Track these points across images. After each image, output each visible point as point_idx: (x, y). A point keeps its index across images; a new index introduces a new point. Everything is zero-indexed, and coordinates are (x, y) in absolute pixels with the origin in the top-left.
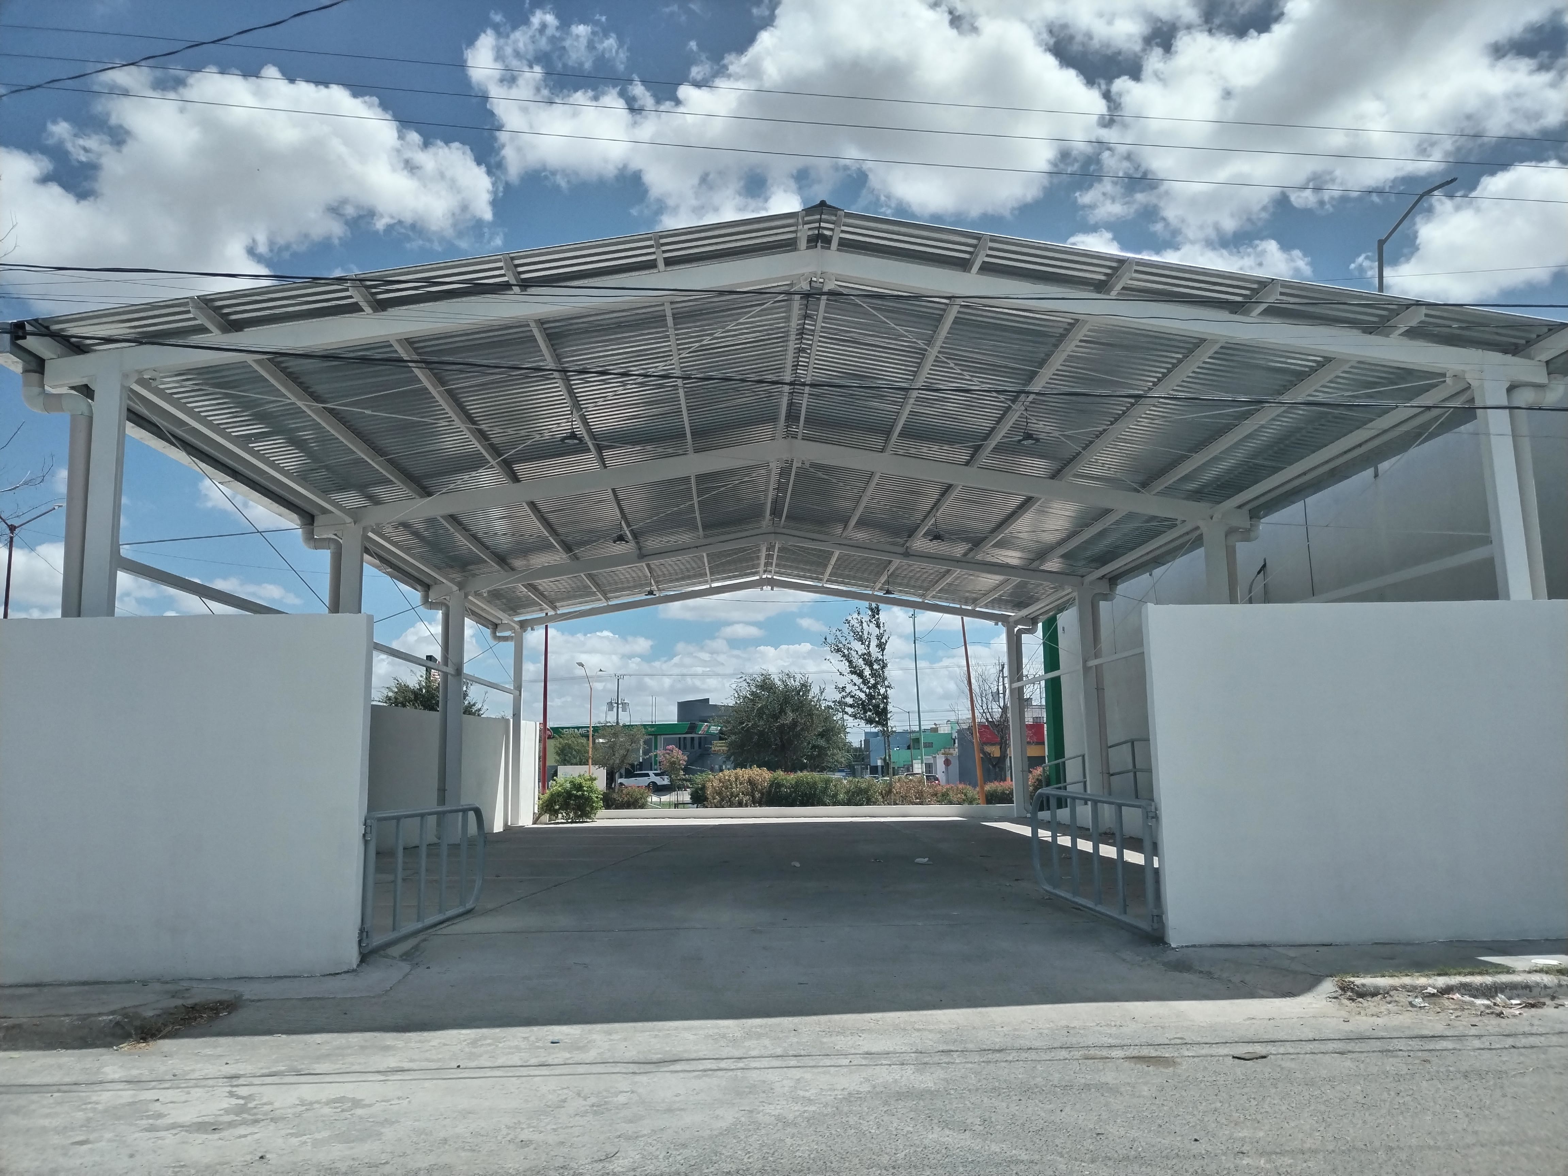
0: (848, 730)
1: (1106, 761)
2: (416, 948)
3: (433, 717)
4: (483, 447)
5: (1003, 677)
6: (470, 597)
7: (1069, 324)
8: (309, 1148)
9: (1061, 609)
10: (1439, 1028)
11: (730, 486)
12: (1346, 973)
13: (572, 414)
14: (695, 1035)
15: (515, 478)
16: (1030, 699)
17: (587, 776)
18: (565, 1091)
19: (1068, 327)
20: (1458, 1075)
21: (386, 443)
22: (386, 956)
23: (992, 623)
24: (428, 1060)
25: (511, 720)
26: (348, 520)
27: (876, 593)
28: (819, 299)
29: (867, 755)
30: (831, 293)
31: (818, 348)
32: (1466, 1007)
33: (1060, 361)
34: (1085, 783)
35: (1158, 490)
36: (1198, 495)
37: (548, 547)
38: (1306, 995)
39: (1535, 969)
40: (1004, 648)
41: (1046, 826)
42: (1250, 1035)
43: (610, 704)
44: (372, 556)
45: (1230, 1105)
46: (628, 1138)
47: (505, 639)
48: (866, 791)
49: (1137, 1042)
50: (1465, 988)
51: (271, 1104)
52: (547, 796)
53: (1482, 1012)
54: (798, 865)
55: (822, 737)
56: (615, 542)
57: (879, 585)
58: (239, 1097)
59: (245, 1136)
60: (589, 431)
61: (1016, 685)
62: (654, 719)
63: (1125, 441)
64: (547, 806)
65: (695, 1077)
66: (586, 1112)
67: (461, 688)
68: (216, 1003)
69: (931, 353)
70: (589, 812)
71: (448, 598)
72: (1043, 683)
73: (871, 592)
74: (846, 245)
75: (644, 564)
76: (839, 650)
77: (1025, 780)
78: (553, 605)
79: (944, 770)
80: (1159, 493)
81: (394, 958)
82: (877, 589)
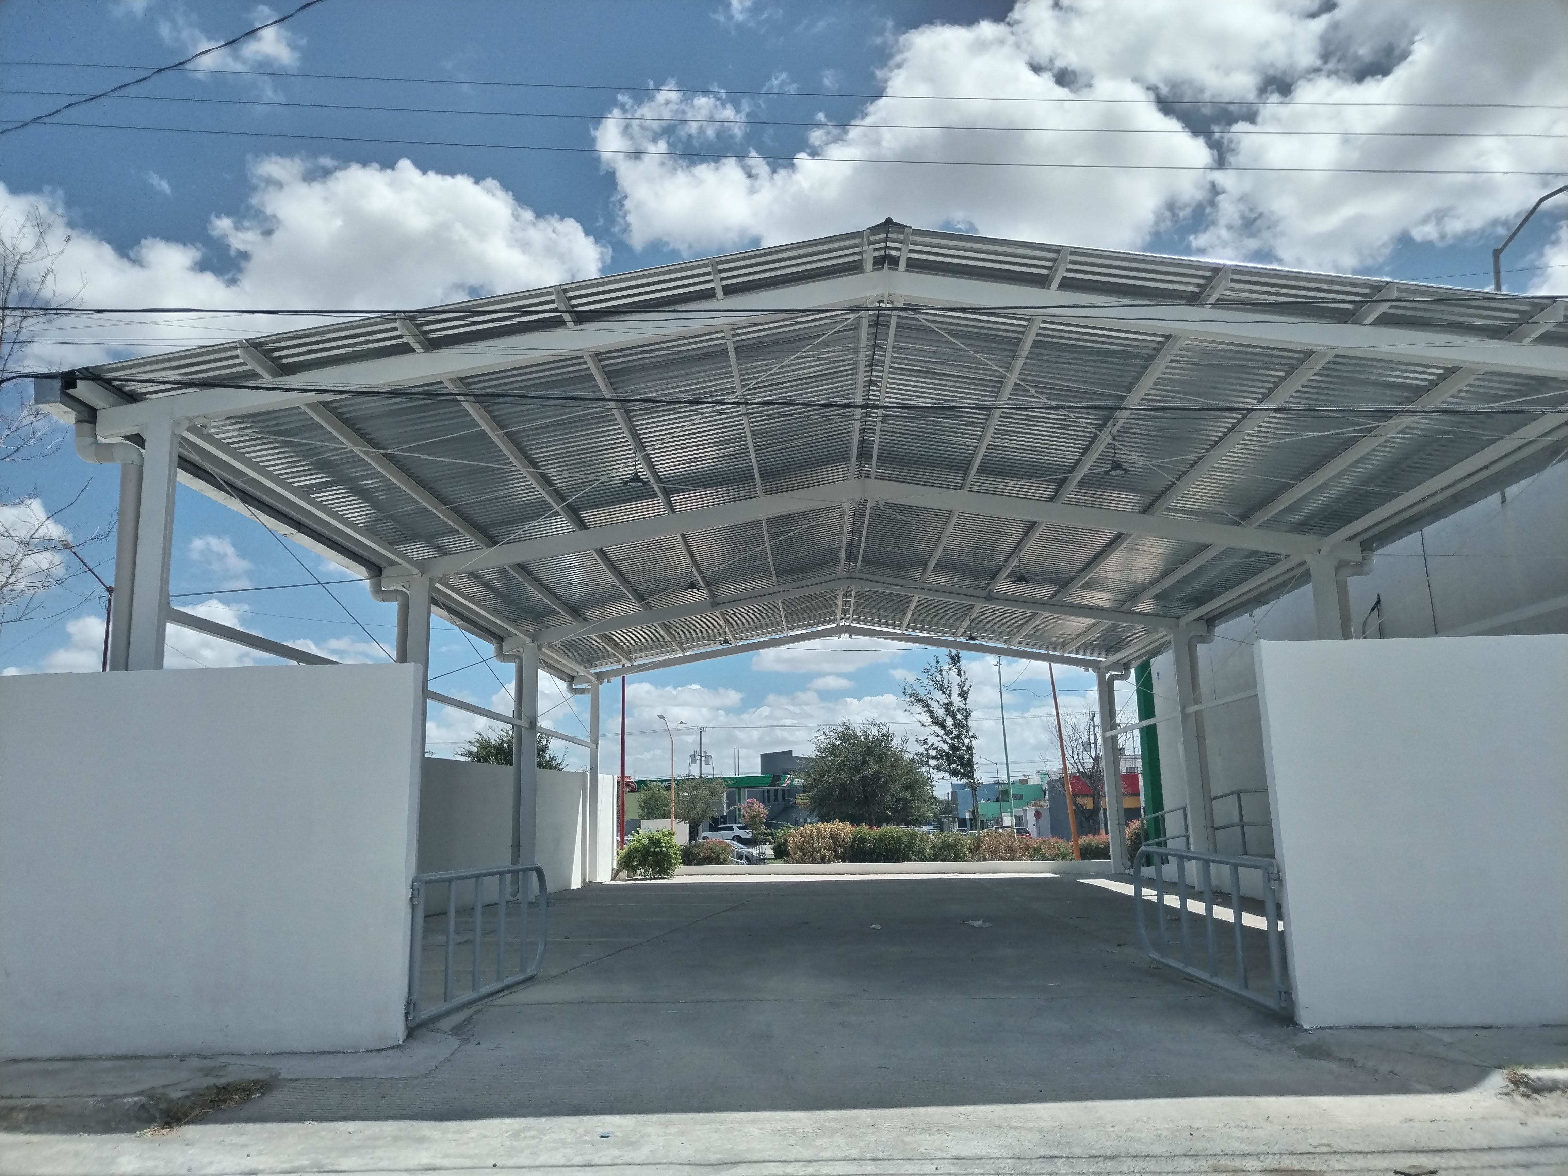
0: (934, 784)
1: (1210, 814)
2: (469, 1020)
3: (510, 771)
4: (547, 492)
5: (1094, 726)
6: (543, 649)
7: (1159, 343)
9: (1155, 653)
11: (800, 530)
13: (636, 457)
15: (582, 525)
16: (1123, 749)
17: (667, 830)
19: (1157, 346)
21: (450, 491)
22: (436, 1031)
23: (1082, 669)
24: (463, 1156)
25: (589, 774)
26: (415, 571)
27: (958, 640)
29: (954, 808)
31: (889, 380)
33: (1150, 384)
34: (1188, 838)
35: (1259, 523)
36: (1303, 527)
37: (621, 597)
40: (1095, 695)
41: (1151, 884)
43: (693, 757)
44: (441, 607)
47: (582, 691)
48: (953, 846)
52: (623, 852)
54: (878, 927)
55: (907, 790)
56: (686, 590)
57: (961, 631)
60: (655, 474)
61: (1109, 734)
62: (734, 772)
63: (1221, 470)
64: (625, 862)
67: (538, 742)
68: (250, 1083)
69: (1010, 380)
70: (668, 869)
71: (521, 650)
72: (1137, 732)
73: (952, 639)
74: (914, 265)
75: (718, 613)
76: (920, 701)
77: (1122, 833)
78: (629, 657)
79: (1035, 822)
80: (1260, 526)
81: (444, 1032)
82: (959, 635)
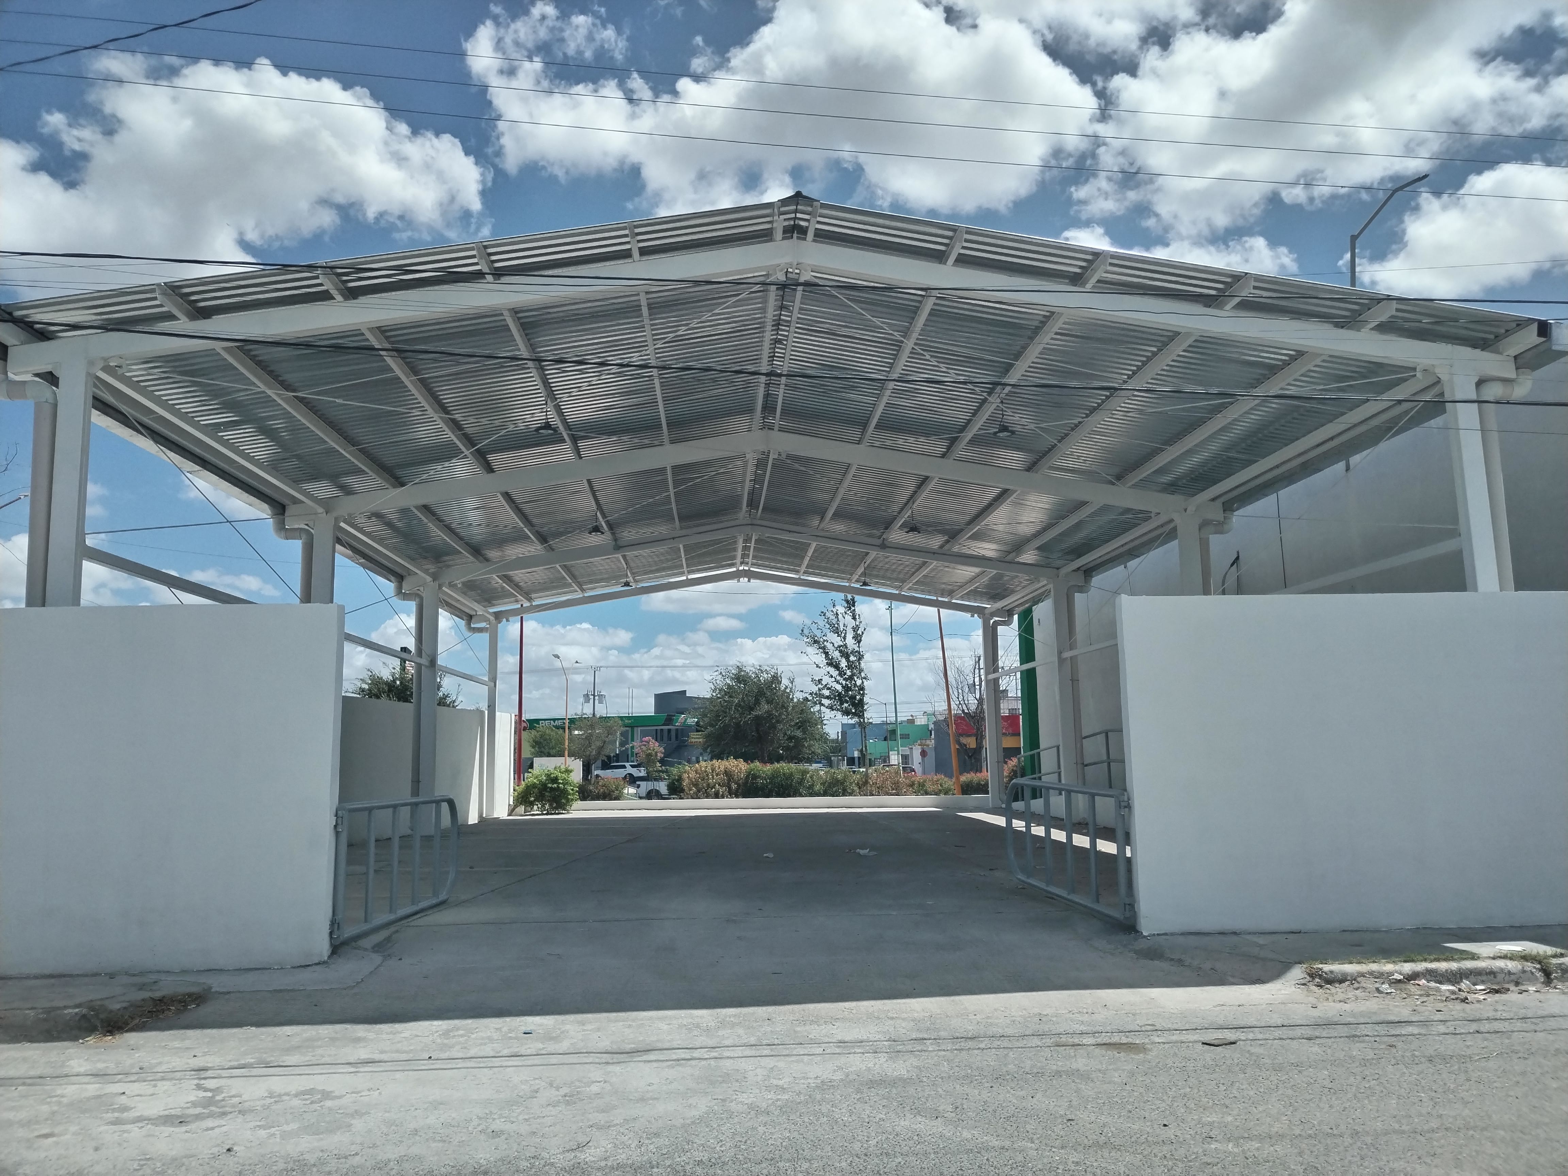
0: (825, 722)
1: (1080, 752)
2: (388, 939)
3: (407, 708)
4: (457, 437)
5: (979, 669)
6: (444, 588)
7: (1045, 316)
8: (278, 1140)
9: (1036, 601)
10: (1405, 1013)
11: (705, 477)
12: (1315, 959)
13: (546, 404)
14: (669, 1024)
15: (489, 468)
16: (1006, 691)
17: (563, 768)
18: (537, 1081)
19: (1044, 319)
20: (1423, 1060)
21: (358, 433)
22: (358, 948)
23: (968, 615)
24: (397, 1051)
25: (486, 712)
26: (320, 510)
27: (852, 585)
28: (795, 290)
29: (844, 746)
30: (807, 284)
31: (794, 340)
32: (1432, 993)
33: (1036, 354)
34: (1060, 774)
35: (1133, 482)
36: (1172, 487)
37: (523, 538)
38: (1275, 981)
39: (1499, 955)
40: (980, 639)
41: (1020, 816)
42: (1220, 1021)
43: (586, 696)
44: (345, 547)
45: (1199, 1091)
46: (600, 1128)
47: (480, 630)
48: (841, 783)
49: (1109, 1029)
50: (1431, 975)
51: (240, 1096)
52: (522, 787)
53: (1447, 998)
54: (771, 855)
55: (799, 728)
56: (590, 533)
57: (856, 577)
58: (206, 1090)
59: (212, 1129)
60: (564, 421)
61: (992, 677)
62: (630, 711)
63: (1101, 434)
64: (522, 797)
65: (668, 1067)
66: (559, 1102)
67: (435, 679)
68: (184, 995)
69: (907, 344)
70: (565, 804)
71: (422, 589)
72: (1019, 675)
73: (847, 584)
74: (822, 236)
75: (619, 556)
76: (816, 642)
77: (1000, 771)
78: (528, 596)
79: (920, 761)
80: (1134, 486)
81: (366, 950)
82: (853, 581)
